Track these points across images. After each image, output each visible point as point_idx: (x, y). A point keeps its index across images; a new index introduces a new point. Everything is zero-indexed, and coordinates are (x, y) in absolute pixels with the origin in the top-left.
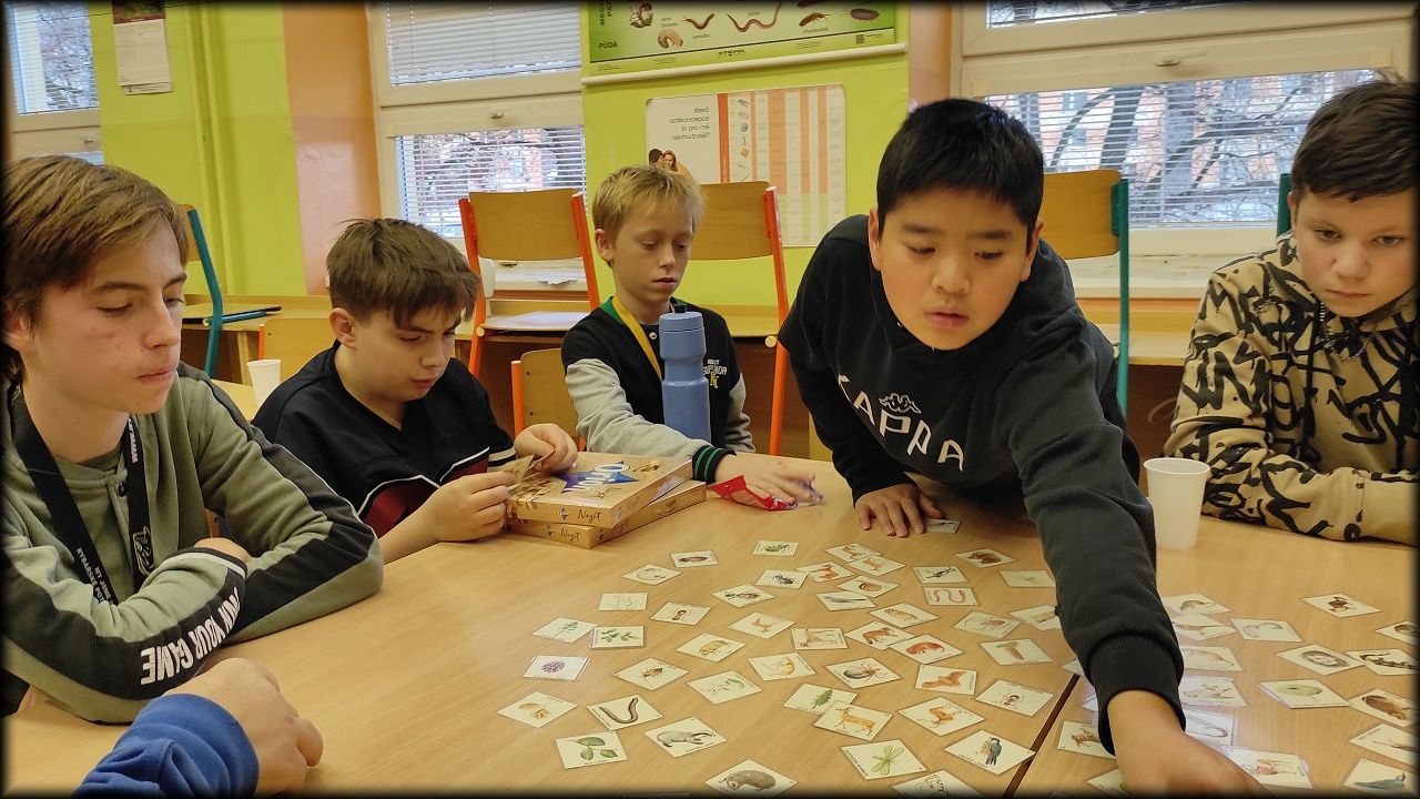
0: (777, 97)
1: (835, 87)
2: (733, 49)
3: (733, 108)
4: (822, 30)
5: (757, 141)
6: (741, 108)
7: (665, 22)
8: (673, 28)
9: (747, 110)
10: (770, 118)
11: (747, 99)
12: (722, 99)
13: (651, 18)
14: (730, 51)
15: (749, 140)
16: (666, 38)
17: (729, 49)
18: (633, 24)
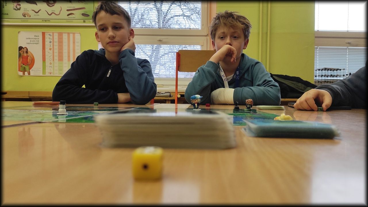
0: (60, 35)
1: (78, 33)
2: (47, 20)
3: (47, 36)
4: (74, 18)
5: (55, 46)
6: (49, 36)
7: (25, 10)
8: (27, 12)
9: (51, 37)
10: (58, 40)
11: (51, 34)
12: (44, 34)
13: (20, 8)
14: (46, 20)
15: (52, 46)
16: (25, 14)
17: (45, 20)
18: (14, 9)
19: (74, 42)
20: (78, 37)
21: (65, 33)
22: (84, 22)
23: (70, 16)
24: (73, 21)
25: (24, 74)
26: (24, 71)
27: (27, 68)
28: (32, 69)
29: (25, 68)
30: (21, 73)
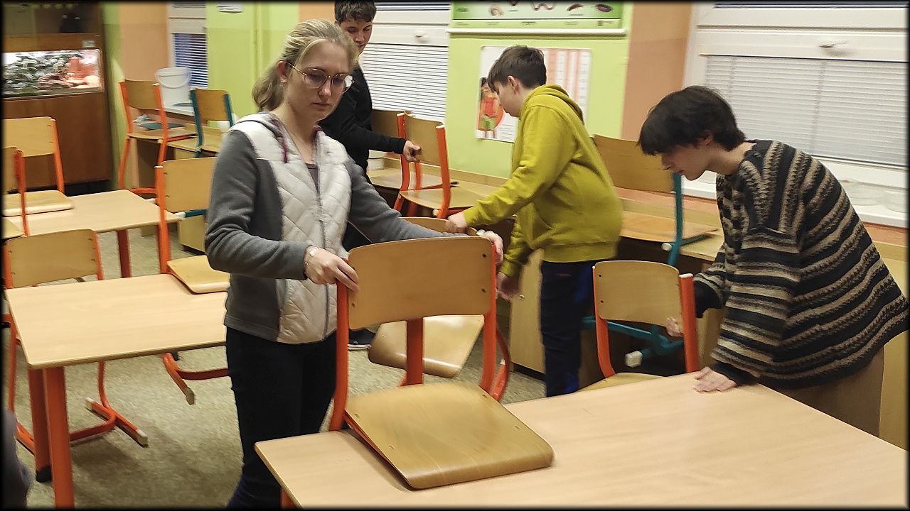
0: (553, 54)
1: (586, 51)
2: (530, 21)
4: (580, 15)
14: (528, 22)
16: (494, 10)
19: (577, 72)
20: (585, 59)
21: (562, 50)
22: (600, 24)
23: (573, 11)
24: (576, 23)
25: (486, 135)
26: (486, 128)
27: (492, 122)
28: (500, 126)
29: (488, 123)
30: (480, 134)
